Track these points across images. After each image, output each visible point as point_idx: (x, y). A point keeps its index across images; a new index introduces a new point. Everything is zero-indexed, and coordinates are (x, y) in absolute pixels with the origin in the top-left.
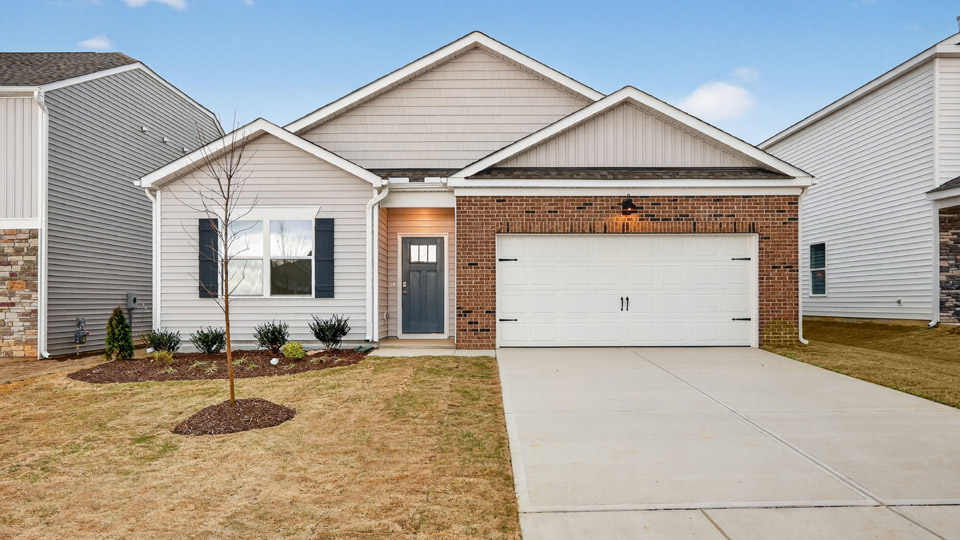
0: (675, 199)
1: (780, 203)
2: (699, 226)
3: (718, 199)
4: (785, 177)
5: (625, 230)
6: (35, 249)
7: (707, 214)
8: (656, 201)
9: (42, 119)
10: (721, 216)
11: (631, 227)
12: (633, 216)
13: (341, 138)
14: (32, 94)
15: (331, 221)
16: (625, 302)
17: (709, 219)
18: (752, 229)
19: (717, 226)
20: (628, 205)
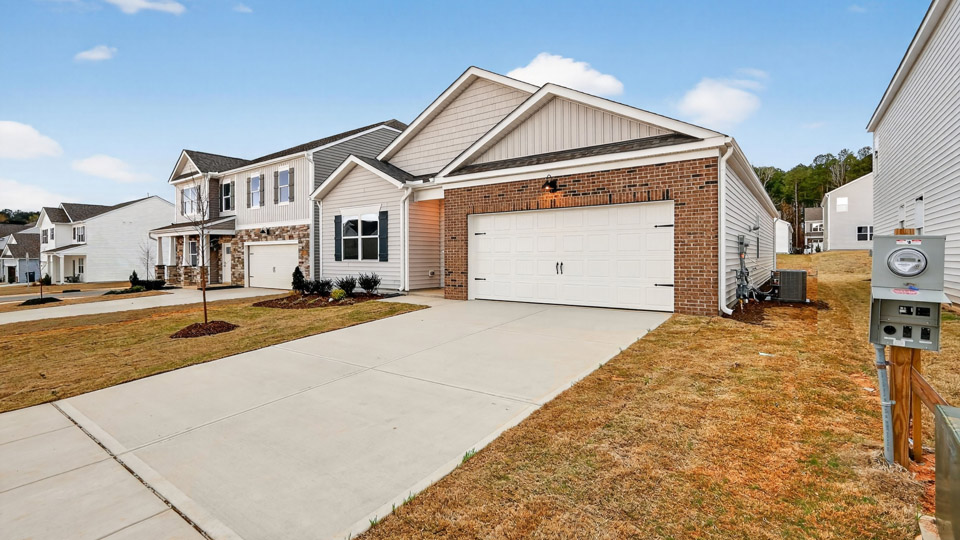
0: (592, 175)
1: (697, 167)
2: (615, 197)
3: (631, 170)
4: (694, 139)
5: (553, 206)
6: (308, 235)
7: (622, 185)
8: (577, 179)
9: (311, 166)
10: (635, 186)
11: (558, 204)
12: (558, 193)
13: (409, 157)
14: (304, 156)
15: (387, 212)
16: (559, 267)
17: (624, 190)
18: (666, 196)
19: (631, 196)
20: (553, 184)
